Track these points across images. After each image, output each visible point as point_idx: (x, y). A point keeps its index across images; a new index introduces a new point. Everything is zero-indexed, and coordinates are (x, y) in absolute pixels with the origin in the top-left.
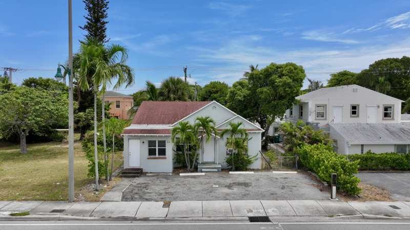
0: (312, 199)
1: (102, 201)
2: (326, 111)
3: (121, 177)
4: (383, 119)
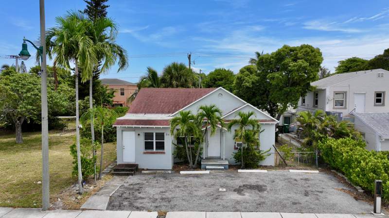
0: (348, 213)
1: (83, 210)
2: (346, 98)
3: (113, 174)
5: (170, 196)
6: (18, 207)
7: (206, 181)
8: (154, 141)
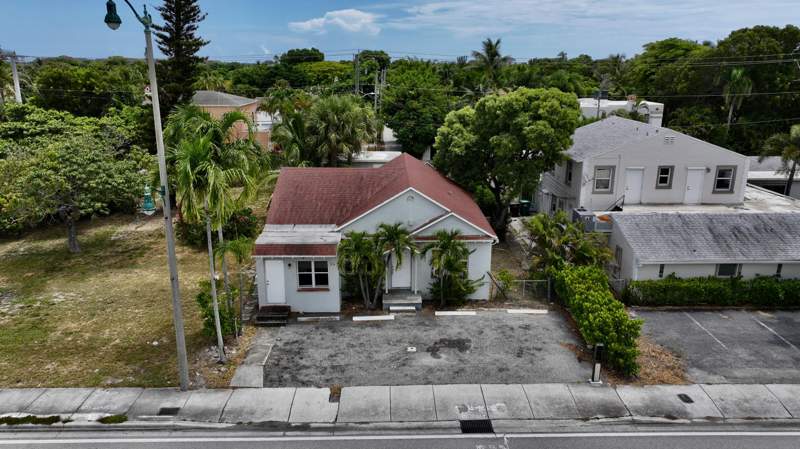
0: (562, 382)
1: (234, 388)
2: (613, 178)
4: (714, 192)
5: (342, 363)
6: (149, 386)
7: (390, 333)
8: (313, 273)
